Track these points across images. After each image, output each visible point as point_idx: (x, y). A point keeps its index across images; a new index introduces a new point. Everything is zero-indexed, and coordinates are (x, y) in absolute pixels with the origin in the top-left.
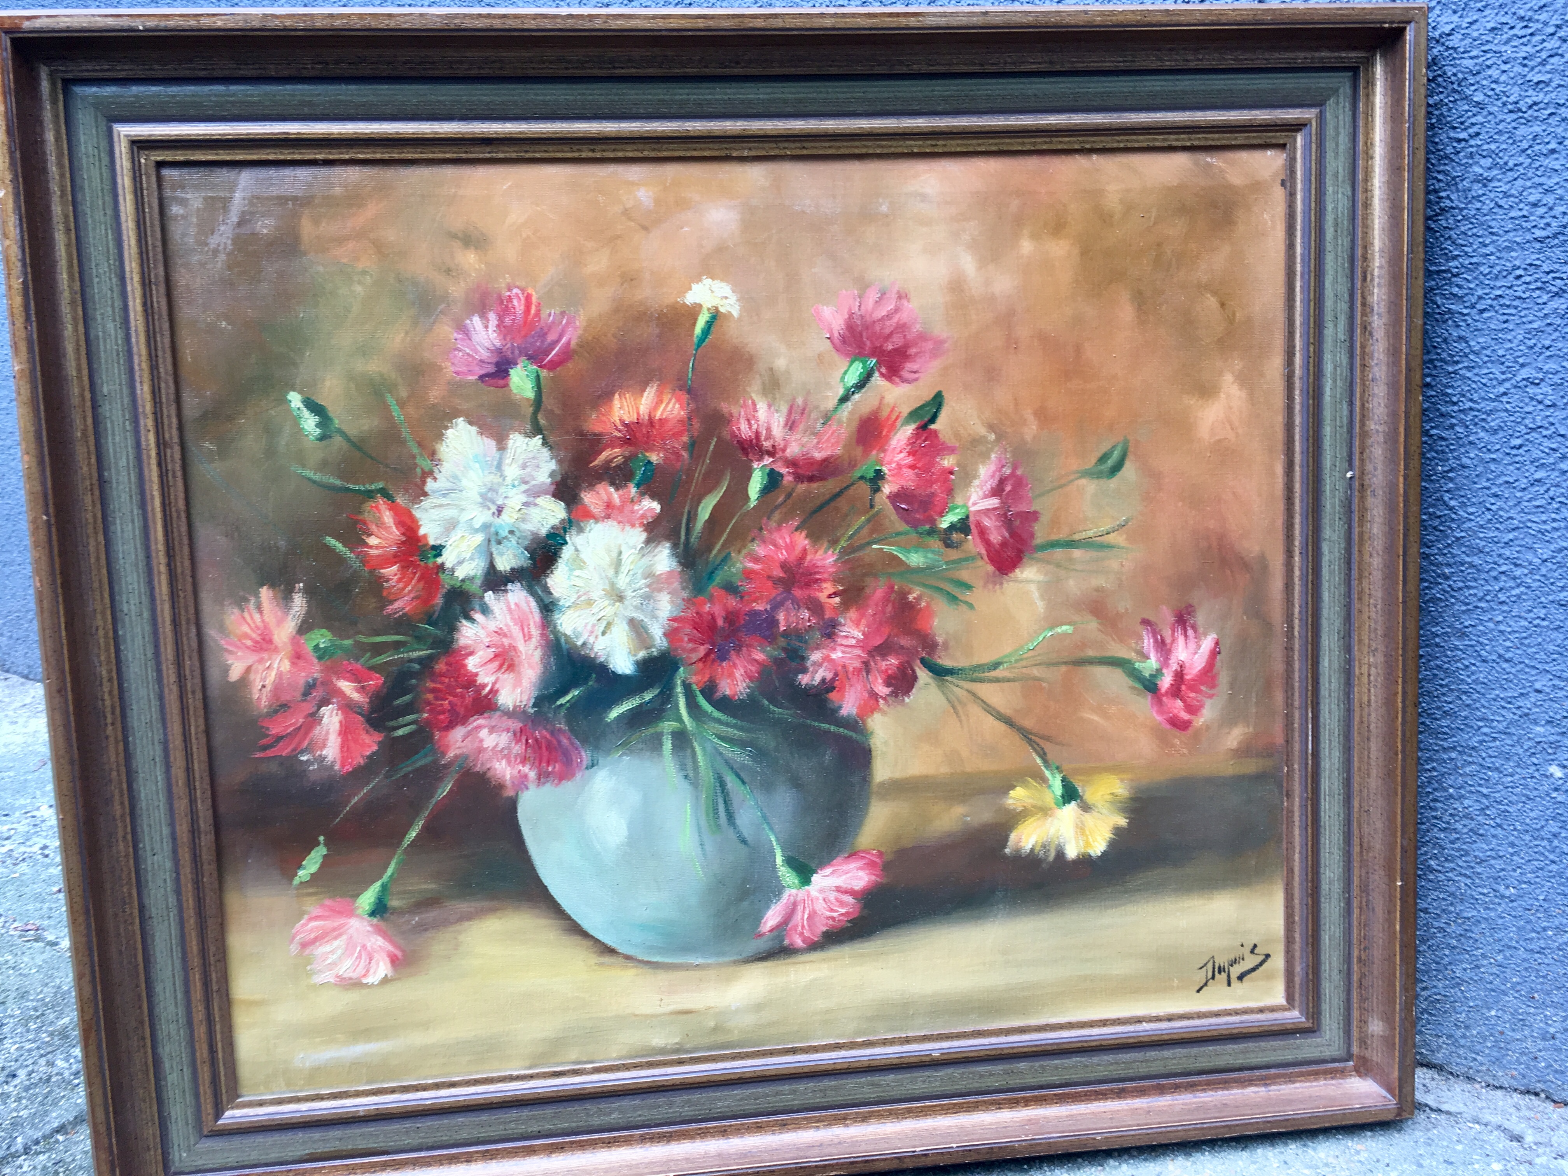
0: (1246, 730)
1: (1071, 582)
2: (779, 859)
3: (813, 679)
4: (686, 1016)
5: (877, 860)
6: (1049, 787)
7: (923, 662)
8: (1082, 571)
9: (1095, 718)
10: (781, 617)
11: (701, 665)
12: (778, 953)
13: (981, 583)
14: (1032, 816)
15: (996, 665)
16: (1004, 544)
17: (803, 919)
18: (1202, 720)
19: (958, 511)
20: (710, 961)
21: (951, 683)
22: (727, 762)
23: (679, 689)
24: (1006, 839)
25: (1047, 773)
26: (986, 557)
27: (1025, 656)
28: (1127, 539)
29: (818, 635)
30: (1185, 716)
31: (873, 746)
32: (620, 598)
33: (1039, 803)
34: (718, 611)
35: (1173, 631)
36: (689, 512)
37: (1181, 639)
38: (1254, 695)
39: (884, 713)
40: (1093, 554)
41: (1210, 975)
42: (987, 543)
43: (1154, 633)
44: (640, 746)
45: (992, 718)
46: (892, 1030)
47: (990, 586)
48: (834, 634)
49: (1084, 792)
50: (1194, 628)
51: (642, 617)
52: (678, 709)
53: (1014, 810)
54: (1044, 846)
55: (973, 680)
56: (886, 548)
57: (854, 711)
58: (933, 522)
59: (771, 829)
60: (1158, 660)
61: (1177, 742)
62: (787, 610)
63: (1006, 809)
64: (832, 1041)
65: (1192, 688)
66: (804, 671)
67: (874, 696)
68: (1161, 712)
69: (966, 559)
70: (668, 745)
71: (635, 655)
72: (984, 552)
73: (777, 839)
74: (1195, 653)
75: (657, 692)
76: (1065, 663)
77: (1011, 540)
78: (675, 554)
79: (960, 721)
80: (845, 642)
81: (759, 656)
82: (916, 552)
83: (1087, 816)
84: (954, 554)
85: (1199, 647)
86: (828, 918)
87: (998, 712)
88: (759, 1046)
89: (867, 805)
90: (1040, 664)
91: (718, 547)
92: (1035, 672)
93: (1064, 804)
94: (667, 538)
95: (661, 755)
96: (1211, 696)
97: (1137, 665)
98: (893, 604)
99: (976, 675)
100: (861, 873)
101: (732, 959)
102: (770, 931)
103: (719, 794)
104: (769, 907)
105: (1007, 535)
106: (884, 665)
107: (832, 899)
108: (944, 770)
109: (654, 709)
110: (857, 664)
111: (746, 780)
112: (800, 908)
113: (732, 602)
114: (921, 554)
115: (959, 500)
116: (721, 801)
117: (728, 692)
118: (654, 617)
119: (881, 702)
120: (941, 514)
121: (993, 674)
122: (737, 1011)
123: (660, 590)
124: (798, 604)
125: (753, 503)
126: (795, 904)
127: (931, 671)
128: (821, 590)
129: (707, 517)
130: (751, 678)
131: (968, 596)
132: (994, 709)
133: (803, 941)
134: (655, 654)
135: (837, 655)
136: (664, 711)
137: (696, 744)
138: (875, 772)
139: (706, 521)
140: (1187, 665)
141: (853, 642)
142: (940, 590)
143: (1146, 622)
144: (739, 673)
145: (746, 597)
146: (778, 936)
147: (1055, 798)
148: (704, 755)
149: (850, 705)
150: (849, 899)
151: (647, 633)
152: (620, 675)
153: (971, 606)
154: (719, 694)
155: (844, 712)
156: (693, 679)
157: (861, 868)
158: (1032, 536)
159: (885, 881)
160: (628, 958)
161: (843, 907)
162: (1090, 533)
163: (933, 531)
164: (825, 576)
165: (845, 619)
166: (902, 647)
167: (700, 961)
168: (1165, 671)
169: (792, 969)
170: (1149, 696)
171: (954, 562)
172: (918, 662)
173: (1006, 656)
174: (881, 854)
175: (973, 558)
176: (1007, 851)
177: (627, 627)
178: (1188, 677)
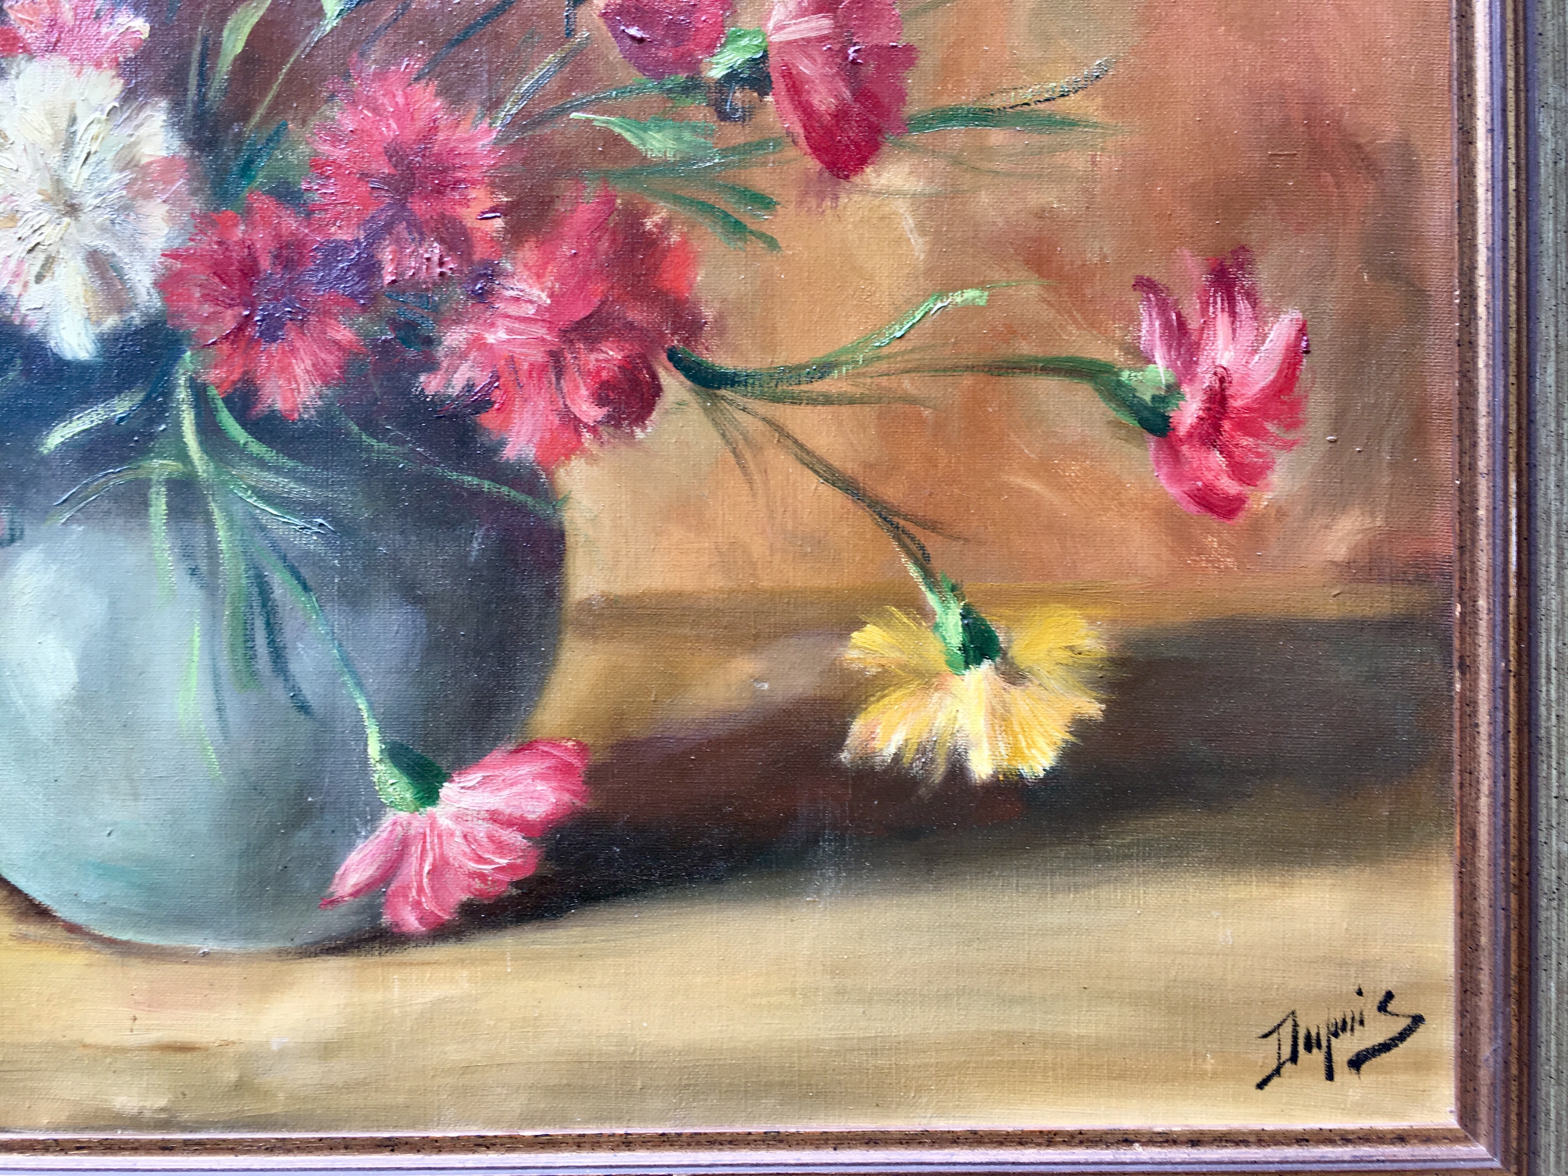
0: (1368, 523)
1: (984, 198)
2: (374, 748)
3: (448, 385)
4: (180, 1057)
5: (576, 762)
6: (936, 627)
7: (672, 356)
8: (1008, 175)
9: (1035, 486)
10: (386, 255)
11: (225, 347)
12: (367, 941)
13: (793, 194)
14: (899, 686)
15: (824, 369)
16: (841, 115)
17: (420, 873)
18: (1269, 495)
19: (745, 42)
20: (232, 947)
21: (731, 402)
22: (274, 546)
23: (182, 394)
24: (843, 733)
25: (932, 599)
26: (802, 141)
27: (885, 351)
28: (1105, 107)
29: (459, 294)
30: (1229, 486)
31: (568, 526)
32: (73, 210)
33: (914, 662)
34: (261, 238)
35: (1205, 305)
36: (205, 40)
37: (1222, 321)
38: (1386, 447)
39: (592, 460)
40: (1035, 139)
41: (1286, 1052)
42: (806, 111)
43: (1163, 308)
44: (106, 505)
45: (814, 480)
46: (601, 1119)
47: (813, 202)
48: (491, 292)
49: (1010, 641)
50: (1251, 296)
51: (113, 248)
52: (180, 436)
53: (862, 671)
54: (922, 750)
55: (777, 399)
56: (599, 120)
57: (530, 453)
58: (694, 66)
59: (359, 685)
60: (1171, 365)
61: (1212, 541)
62: (397, 241)
63: (841, 670)
64: (473, 1131)
65: (1245, 426)
66: (431, 366)
67: (572, 423)
68: (1176, 477)
69: (761, 145)
70: (159, 505)
71: (98, 323)
72: (799, 130)
73: (371, 707)
74: (1255, 351)
75: (140, 396)
76: (971, 368)
77: (856, 108)
78: (176, 123)
79: (750, 482)
80: (512, 310)
81: (343, 333)
82: (660, 129)
83: (1016, 692)
84: (736, 134)
85: (1262, 338)
86: (473, 875)
87: (829, 467)
88: (329, 1128)
89: (555, 648)
90: (916, 370)
91: (261, 111)
92: (907, 384)
93: (967, 665)
94: (162, 90)
95: (145, 526)
96: (1288, 446)
97: (1125, 376)
98: (614, 233)
99: (782, 387)
100: (540, 786)
101: (274, 945)
102: (355, 894)
103: (257, 610)
104: (351, 846)
105: (847, 94)
106: (592, 359)
107: (481, 835)
108: (716, 581)
109: (134, 433)
110: (538, 356)
111: (311, 583)
112: (415, 850)
113: (291, 223)
114: (669, 133)
115: (746, 20)
116: (259, 624)
117: (279, 406)
118: (136, 248)
119: (587, 436)
120: (710, 48)
121: (819, 386)
122: (282, 1054)
123: (148, 195)
124: (419, 229)
125: (331, 22)
126: (405, 843)
127: (688, 377)
128: (465, 202)
129: (239, 48)
130: (325, 378)
131: (765, 222)
132: (820, 460)
133: (421, 920)
134: (137, 321)
135: (496, 336)
136: (151, 437)
137: (213, 507)
138: (572, 580)
139: (238, 58)
140: (1236, 377)
141: (531, 310)
142: (708, 209)
143: (1145, 285)
144: (301, 367)
145: (317, 215)
146: (371, 906)
147: (948, 652)
148: (231, 528)
149: (523, 439)
150: (516, 838)
151: (122, 281)
152: (68, 363)
153: (772, 243)
154: (261, 408)
155: (510, 453)
156: (213, 375)
157: (542, 776)
158: (901, 97)
159: (590, 805)
160: (73, 929)
161: (502, 855)
162: (1027, 95)
163: (693, 86)
164: (476, 175)
165: (514, 265)
166: (631, 326)
167: (211, 946)
168: (1185, 389)
169: (395, 976)
170: (1151, 441)
171: (734, 150)
172: (664, 356)
173: (845, 350)
174: (582, 749)
175: (778, 143)
176: (845, 756)
177: (83, 268)
178: (1238, 403)
